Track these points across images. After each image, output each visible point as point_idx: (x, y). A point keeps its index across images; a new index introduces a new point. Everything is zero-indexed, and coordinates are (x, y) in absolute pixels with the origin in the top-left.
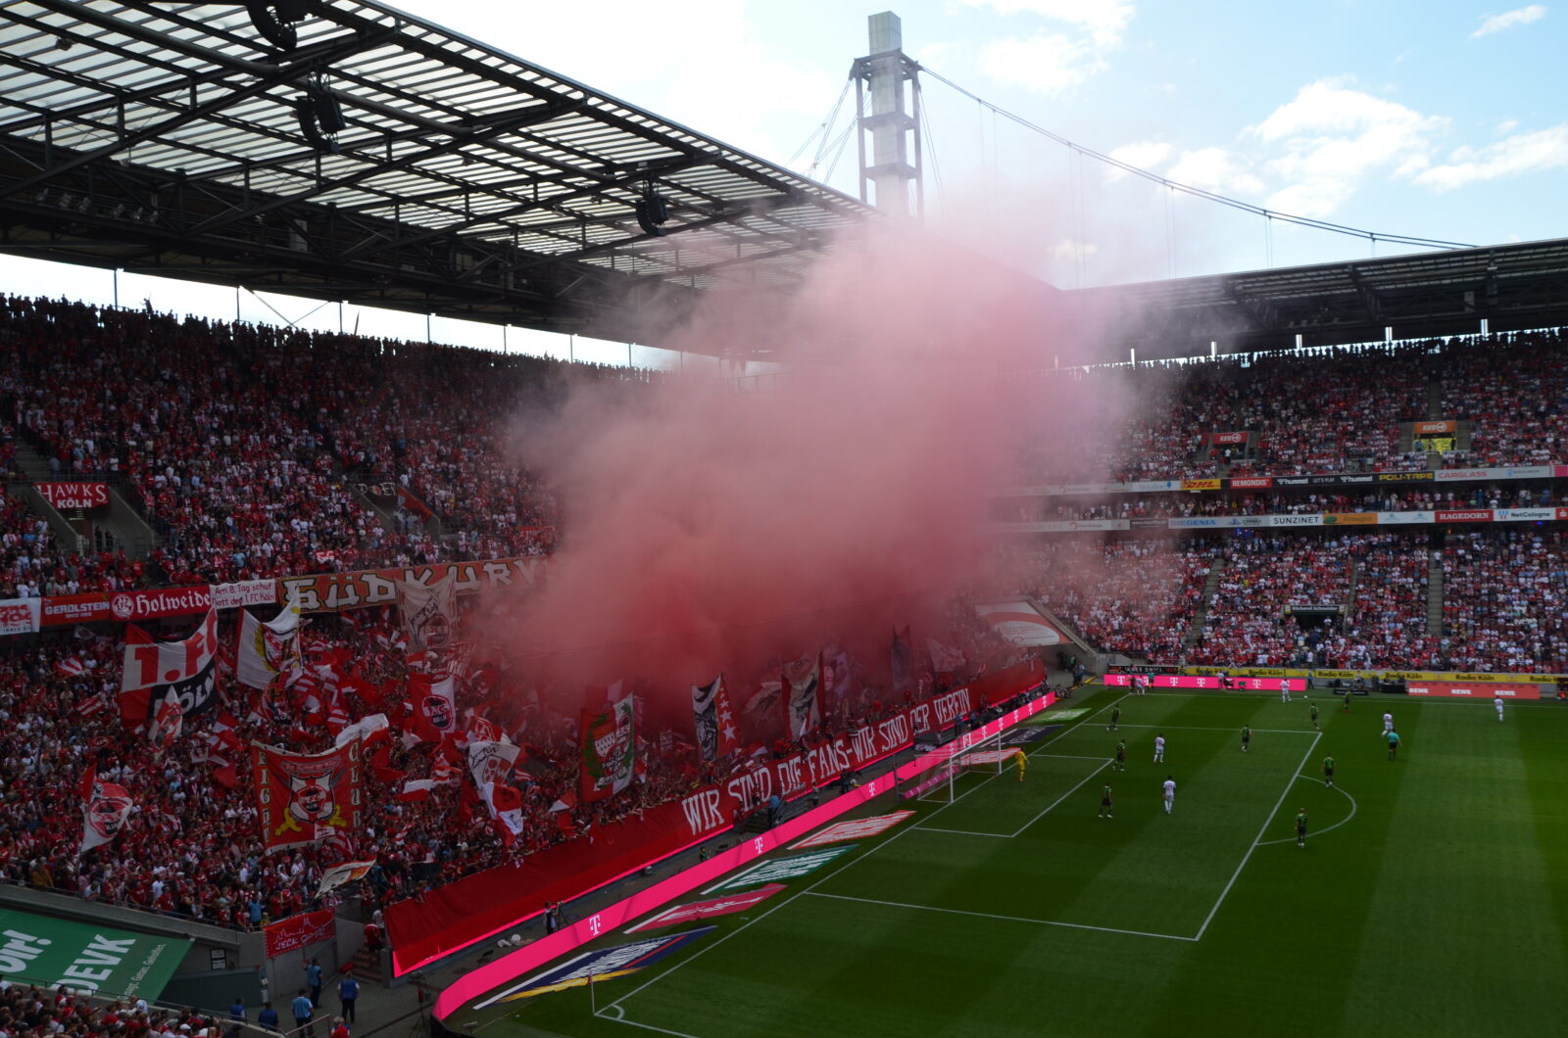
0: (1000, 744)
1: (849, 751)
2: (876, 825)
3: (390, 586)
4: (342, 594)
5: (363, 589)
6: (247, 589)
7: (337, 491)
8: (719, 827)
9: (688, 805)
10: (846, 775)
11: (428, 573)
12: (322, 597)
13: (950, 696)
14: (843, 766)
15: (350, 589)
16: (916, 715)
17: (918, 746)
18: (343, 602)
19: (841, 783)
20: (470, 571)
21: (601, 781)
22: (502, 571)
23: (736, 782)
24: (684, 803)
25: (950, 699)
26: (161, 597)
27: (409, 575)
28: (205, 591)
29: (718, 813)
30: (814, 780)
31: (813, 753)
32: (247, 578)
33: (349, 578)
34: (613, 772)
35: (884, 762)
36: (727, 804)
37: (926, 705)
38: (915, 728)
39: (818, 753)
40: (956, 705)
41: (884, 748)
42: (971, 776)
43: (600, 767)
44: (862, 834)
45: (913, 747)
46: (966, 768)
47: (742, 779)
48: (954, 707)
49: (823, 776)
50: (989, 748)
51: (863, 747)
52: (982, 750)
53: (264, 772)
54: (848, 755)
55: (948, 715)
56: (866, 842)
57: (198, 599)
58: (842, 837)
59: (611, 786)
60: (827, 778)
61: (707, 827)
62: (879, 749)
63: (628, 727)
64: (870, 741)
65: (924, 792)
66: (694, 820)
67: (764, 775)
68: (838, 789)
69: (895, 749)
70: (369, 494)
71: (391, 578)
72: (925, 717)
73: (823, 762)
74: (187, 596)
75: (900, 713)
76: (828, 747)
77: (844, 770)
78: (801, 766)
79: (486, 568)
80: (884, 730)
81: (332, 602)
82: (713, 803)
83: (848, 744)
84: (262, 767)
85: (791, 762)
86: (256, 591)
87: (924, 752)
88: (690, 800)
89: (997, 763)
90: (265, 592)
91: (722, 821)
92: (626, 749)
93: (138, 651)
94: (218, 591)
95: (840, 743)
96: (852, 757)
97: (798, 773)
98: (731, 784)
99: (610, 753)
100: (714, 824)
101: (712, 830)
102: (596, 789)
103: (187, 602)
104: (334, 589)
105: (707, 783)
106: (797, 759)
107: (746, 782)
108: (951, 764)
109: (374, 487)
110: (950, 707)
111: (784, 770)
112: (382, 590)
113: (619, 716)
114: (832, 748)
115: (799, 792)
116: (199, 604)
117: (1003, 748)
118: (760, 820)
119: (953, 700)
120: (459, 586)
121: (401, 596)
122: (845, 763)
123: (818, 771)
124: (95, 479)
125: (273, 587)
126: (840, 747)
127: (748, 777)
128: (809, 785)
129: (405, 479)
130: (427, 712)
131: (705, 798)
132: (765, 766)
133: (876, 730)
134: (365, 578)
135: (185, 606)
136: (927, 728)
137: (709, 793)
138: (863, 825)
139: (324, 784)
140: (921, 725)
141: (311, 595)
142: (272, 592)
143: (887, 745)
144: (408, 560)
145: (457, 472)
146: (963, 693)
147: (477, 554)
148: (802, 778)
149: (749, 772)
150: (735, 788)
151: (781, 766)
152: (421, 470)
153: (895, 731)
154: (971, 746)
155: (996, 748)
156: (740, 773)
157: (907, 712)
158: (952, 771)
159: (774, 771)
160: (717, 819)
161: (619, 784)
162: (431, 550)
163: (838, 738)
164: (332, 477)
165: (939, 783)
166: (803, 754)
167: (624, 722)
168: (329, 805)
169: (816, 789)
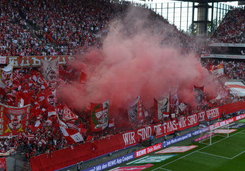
0: (229, 128)
1: (177, 124)
2: (184, 149)
3: (39, 61)
4: (25, 62)
5: (31, 62)
7: (26, 32)
8: (134, 144)
9: (125, 136)
10: (176, 131)
11: (51, 58)
12: (19, 63)
13: (212, 110)
15: (28, 61)
16: (200, 115)
17: (200, 125)
18: (25, 65)
19: (174, 134)
20: (64, 58)
21: (98, 126)
22: (73, 59)
23: (140, 130)
24: (123, 135)
27: (46, 58)
29: (134, 139)
30: (165, 132)
31: (165, 124)
33: (28, 58)
34: (102, 123)
35: (188, 128)
36: (136, 136)
37: (204, 112)
38: (200, 119)
39: (167, 124)
41: (189, 124)
42: (218, 137)
43: (97, 121)
44: (179, 151)
45: (198, 125)
46: (216, 134)
47: (142, 129)
50: (224, 128)
51: (182, 123)
52: (222, 129)
56: (181, 154)
58: (173, 151)
59: (102, 127)
60: (169, 132)
61: (130, 143)
62: (187, 125)
63: (107, 110)
64: (184, 122)
65: (201, 140)
66: (126, 140)
67: (149, 129)
68: (173, 136)
69: (192, 125)
70: (35, 33)
71: (40, 58)
72: (203, 116)
73: (168, 127)
75: (194, 114)
76: (170, 122)
78: (162, 127)
79: (68, 58)
80: (189, 118)
81: (22, 65)
82: (132, 136)
83: (177, 121)
85: (158, 126)
86: (0, 60)
87: (202, 127)
88: (125, 134)
89: (227, 134)
90: (2, 60)
91: (135, 142)
92: (106, 117)
95: (174, 121)
96: (178, 126)
97: (160, 129)
98: (139, 131)
99: (101, 117)
100: (132, 143)
101: (131, 144)
102: (95, 128)
104: (23, 61)
106: (160, 125)
107: (143, 131)
108: (211, 132)
109: (37, 31)
110: (212, 113)
111: (156, 128)
112: (37, 62)
113: (104, 106)
114: (172, 123)
115: (160, 135)
117: (229, 129)
118: (147, 144)
120: (60, 63)
121: (42, 64)
122: (175, 128)
123: (166, 130)
125: (5, 59)
126: (174, 123)
127: (144, 129)
128: (164, 134)
129: (46, 29)
130: (48, 100)
132: (150, 126)
133: (187, 118)
134: (32, 58)
136: (204, 119)
137: (131, 133)
138: (180, 148)
140: (202, 118)
141: (16, 62)
144: (45, 54)
145: (62, 28)
146: (217, 109)
147: (66, 53)
148: (161, 131)
149: (144, 127)
150: (140, 132)
151: (155, 127)
152: (51, 27)
153: (193, 119)
154: (218, 127)
155: (227, 129)
156: (142, 127)
157: (197, 114)
158: (211, 134)
159: (153, 128)
160: (133, 141)
161: (104, 128)
162: (52, 51)
163: (174, 120)
164: (25, 27)
165: (206, 138)
166: (162, 124)
167: (106, 108)
168: (20, 125)
169: (166, 135)
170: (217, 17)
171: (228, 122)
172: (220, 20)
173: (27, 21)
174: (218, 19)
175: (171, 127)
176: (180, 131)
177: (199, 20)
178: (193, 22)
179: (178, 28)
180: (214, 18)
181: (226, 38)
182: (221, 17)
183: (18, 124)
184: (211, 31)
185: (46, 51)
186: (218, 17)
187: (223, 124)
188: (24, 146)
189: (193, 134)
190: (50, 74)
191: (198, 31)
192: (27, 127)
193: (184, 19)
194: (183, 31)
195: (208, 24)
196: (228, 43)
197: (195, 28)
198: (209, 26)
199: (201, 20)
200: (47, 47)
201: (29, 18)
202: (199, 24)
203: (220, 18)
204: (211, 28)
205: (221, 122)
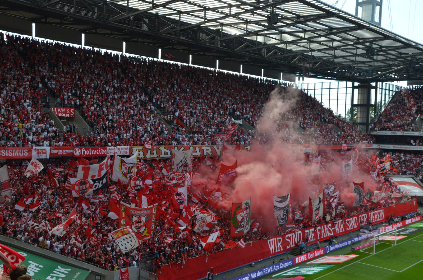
0: (396, 233)
1: (333, 229)
2: (342, 258)
3: (169, 152)
4: (152, 153)
5: (159, 152)
6: (119, 149)
7: (153, 117)
8: (281, 251)
9: (270, 242)
10: (332, 237)
11: (183, 148)
12: (145, 154)
13: (376, 212)
14: (330, 234)
15: (155, 152)
16: (362, 218)
17: (361, 230)
18: (152, 156)
19: (329, 240)
20: (197, 149)
21: (238, 230)
22: (208, 150)
23: (288, 235)
24: (268, 241)
25: (376, 213)
26: (90, 150)
27: (176, 148)
28: (105, 149)
29: (281, 246)
30: (319, 238)
31: (319, 228)
32: (120, 145)
33: (155, 148)
34: (243, 227)
35: (346, 233)
36: (285, 243)
37: (366, 214)
38: (361, 223)
39: (321, 228)
40: (379, 216)
41: (347, 229)
42: (383, 245)
43: (238, 224)
44: (336, 262)
45: (359, 230)
46: (381, 241)
47: (291, 235)
48: (377, 216)
49: (322, 237)
50: (391, 235)
51: (340, 227)
52: (388, 235)
53: (123, 213)
54: (333, 230)
55: (375, 219)
57: (102, 152)
58: (328, 261)
60: (324, 238)
61: (276, 251)
62: (345, 229)
63: (248, 211)
64: (342, 226)
65: (363, 248)
66: (272, 248)
67: (300, 234)
68: (328, 243)
69: (352, 230)
70: (164, 119)
71: (170, 149)
72: (365, 219)
73: (323, 232)
74: (99, 150)
75: (355, 216)
76: (325, 226)
77: (331, 236)
78: (315, 232)
79: (203, 148)
80: (348, 222)
81: (148, 156)
82: (279, 242)
83: (333, 226)
84: (123, 211)
85: (310, 230)
86: (122, 150)
87: (364, 232)
88: (271, 240)
89: (394, 241)
90: (125, 151)
91: (282, 249)
92: (248, 219)
93: (83, 167)
94: (109, 149)
95: (330, 225)
96: (334, 231)
97: (313, 235)
98: (287, 236)
99: (242, 219)
100: (279, 250)
101: (278, 252)
102: (236, 232)
103: (99, 152)
104: (149, 152)
105: (278, 235)
106: (313, 229)
107: (292, 236)
108: (374, 239)
109: (166, 116)
110: (376, 216)
111: (308, 233)
112: (166, 153)
113: (244, 206)
114: (327, 227)
115: (312, 242)
116: (102, 153)
117: (398, 235)
118: (297, 251)
119: (377, 213)
120: (194, 154)
121: (173, 155)
122: (331, 233)
123: (320, 235)
124: (71, 107)
125: (128, 149)
126: (330, 227)
127: (293, 234)
129: (177, 114)
131: (277, 240)
132: (300, 230)
133: (345, 222)
134: (160, 148)
135: (98, 154)
137: (278, 238)
138: (337, 258)
139: (144, 219)
140: (363, 222)
141: (141, 153)
142: (128, 151)
143: (349, 228)
144: (176, 143)
145: (195, 113)
146: (382, 211)
147: (200, 143)
148: (314, 237)
149: (294, 232)
150: (288, 238)
151: (306, 231)
152: (183, 111)
153: (352, 223)
154: (384, 233)
155: (394, 235)
156: (291, 232)
157: (358, 216)
158: (375, 241)
159: (304, 233)
160: (280, 249)
161: (246, 231)
162: (184, 140)
163: (329, 223)
164: (151, 112)
165: (369, 246)
166: (315, 228)
167: (246, 209)
168: (144, 228)
169: (318, 242)
170: (381, 100)
171: (395, 227)
172: (385, 103)
173: (154, 104)
174: (383, 102)
175: (326, 231)
176: (336, 237)
177: (359, 103)
178: (353, 105)
179: (335, 113)
180: (378, 100)
181: (393, 125)
182: (387, 99)
183: (141, 227)
184: (375, 116)
185: (176, 140)
186: (383, 99)
187: (389, 228)
188: (150, 253)
189: (353, 241)
190: (182, 168)
191: (359, 116)
192: (153, 230)
193: (342, 102)
194: (340, 116)
195: (371, 108)
196: (395, 130)
197: (355, 112)
198: (372, 110)
199: (362, 103)
200: (178, 135)
201: (157, 100)
202: (359, 108)
203: (385, 100)
204: (375, 113)
205: (387, 226)
